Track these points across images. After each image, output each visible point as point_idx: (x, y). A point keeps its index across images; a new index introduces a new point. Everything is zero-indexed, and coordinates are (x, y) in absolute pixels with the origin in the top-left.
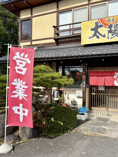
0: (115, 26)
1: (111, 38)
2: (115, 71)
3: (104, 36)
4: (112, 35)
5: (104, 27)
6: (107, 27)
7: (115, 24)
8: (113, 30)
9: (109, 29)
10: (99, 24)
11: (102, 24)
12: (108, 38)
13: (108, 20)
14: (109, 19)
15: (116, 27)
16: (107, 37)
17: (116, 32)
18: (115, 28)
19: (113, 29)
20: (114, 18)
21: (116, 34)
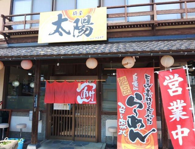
0: (83, 21)
1: (77, 37)
2: (79, 82)
3: (69, 33)
4: (79, 32)
5: (69, 21)
6: (72, 22)
7: (83, 19)
8: (80, 27)
9: (75, 24)
10: (63, 17)
11: (66, 17)
12: (74, 36)
13: (74, 13)
14: (76, 12)
15: (84, 23)
16: (72, 34)
17: (83, 29)
18: (82, 24)
19: (80, 24)
20: (81, 12)
21: (83, 32)
